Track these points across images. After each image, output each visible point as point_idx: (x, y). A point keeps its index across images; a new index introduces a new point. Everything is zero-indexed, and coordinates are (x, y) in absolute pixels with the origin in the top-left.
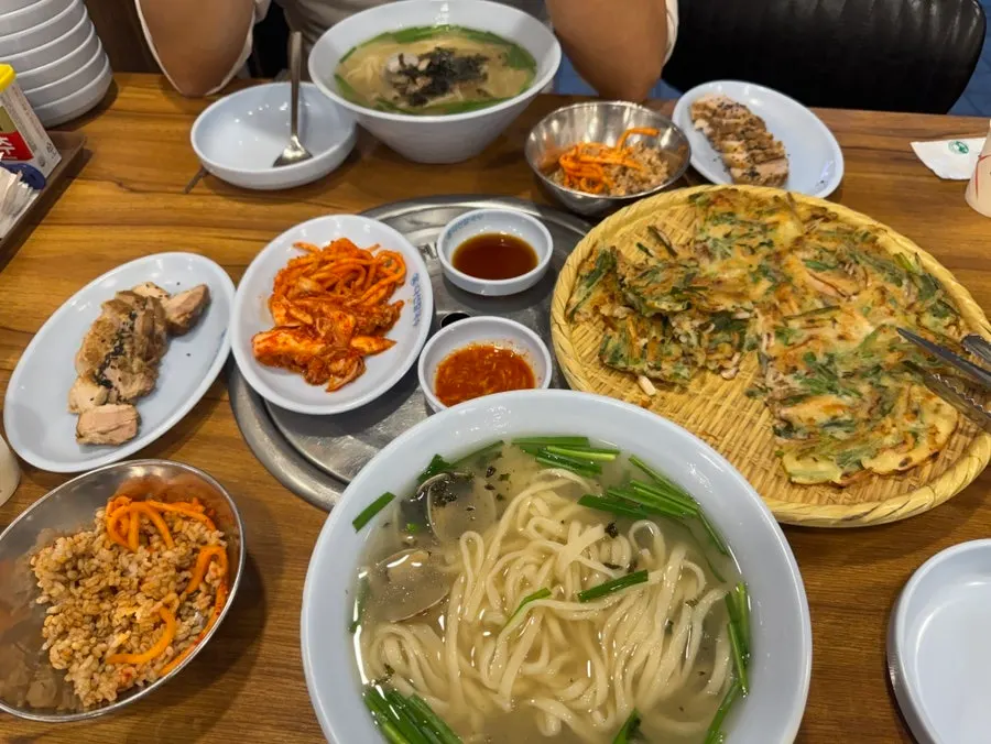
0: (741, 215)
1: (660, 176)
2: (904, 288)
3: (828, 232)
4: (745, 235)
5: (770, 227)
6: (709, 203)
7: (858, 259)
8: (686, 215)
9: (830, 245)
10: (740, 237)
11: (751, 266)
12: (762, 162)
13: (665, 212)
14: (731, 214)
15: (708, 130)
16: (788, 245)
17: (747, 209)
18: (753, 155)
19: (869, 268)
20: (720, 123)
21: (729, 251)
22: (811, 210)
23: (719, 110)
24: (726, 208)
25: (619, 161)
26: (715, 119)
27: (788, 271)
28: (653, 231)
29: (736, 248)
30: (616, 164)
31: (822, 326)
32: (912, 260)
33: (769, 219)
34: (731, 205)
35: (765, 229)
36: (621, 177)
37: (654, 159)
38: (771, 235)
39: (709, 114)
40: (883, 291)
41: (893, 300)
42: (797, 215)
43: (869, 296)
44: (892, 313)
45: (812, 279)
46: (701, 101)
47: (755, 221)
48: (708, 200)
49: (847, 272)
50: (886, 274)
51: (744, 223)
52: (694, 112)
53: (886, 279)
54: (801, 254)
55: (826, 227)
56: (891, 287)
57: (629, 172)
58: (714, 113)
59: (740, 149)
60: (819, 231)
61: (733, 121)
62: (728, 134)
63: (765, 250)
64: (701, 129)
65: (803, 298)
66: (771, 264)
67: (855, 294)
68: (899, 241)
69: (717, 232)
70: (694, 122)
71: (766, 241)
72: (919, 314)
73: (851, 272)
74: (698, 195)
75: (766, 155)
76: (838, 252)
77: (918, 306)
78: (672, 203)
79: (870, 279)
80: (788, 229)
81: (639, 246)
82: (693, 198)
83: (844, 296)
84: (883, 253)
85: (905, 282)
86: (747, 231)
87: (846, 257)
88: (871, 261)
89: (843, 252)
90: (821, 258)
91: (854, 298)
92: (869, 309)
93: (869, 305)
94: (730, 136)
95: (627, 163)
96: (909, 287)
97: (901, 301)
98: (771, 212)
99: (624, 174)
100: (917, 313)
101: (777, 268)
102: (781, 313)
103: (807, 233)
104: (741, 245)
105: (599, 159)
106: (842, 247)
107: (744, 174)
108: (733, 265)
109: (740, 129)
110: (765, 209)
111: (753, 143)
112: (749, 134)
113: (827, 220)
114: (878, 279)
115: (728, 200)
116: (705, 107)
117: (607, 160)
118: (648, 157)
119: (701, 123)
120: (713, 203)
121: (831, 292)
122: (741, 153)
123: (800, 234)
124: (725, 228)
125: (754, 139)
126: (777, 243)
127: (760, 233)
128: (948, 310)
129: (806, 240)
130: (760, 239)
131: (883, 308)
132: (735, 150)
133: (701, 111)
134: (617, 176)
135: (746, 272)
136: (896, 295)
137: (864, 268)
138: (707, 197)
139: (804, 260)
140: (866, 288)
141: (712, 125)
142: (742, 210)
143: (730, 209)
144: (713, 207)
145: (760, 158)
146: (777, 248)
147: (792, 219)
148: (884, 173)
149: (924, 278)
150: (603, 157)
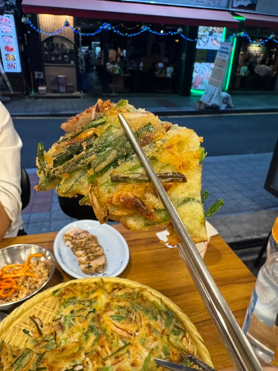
0: (79, 298)
1: (44, 278)
2: (158, 321)
3: (121, 296)
4: (81, 309)
5: (93, 301)
6: (62, 295)
7: (136, 309)
8: (53, 302)
9: (122, 304)
10: (78, 311)
11: (84, 329)
12: (93, 260)
13: (40, 305)
14: (74, 298)
15: (71, 246)
16: (103, 309)
17: (82, 293)
18: (89, 257)
19: (142, 313)
20: (75, 242)
21: (72, 322)
22: (112, 286)
23: (74, 237)
24: (71, 295)
25: (23, 274)
26: (73, 241)
27: (104, 326)
28: (33, 318)
29: (77, 319)
30: (22, 276)
31: (123, 359)
32: (159, 303)
33: (92, 296)
34: (74, 293)
35: (91, 302)
36: (26, 281)
37: (42, 269)
38: (94, 305)
39: (70, 239)
40: (149, 326)
41: (155, 330)
42: (105, 290)
43: (143, 331)
44: (155, 339)
45: (115, 327)
46: (67, 233)
47: (85, 299)
48: (61, 293)
49: (131, 319)
50: (150, 315)
51: (80, 302)
52: (65, 238)
53: (150, 318)
54: (109, 314)
55: (120, 293)
56: (152, 323)
57: (29, 278)
58: (73, 238)
59: (83, 255)
60: (117, 296)
61: (81, 241)
62: (78, 247)
63: (92, 315)
64: (68, 246)
65: (112, 342)
66: (95, 324)
67: (137, 331)
68: (153, 293)
69: (66, 312)
70: (65, 242)
71: (92, 310)
72: (168, 336)
73: (134, 318)
74: (56, 291)
75: (94, 256)
76: (127, 307)
77: (166, 331)
78: (44, 298)
79: (143, 320)
80: (103, 299)
81: (24, 331)
82: (55, 292)
83: (132, 335)
84: (147, 302)
85: (159, 317)
86: (81, 306)
87: (131, 309)
88: (142, 308)
89: (129, 306)
90: (119, 313)
91: (137, 334)
92: (145, 339)
93: (144, 337)
94: (79, 249)
95: (28, 274)
96: (161, 321)
97: (159, 330)
98: (93, 292)
99: (27, 280)
100: (167, 335)
101: (98, 325)
102: (101, 357)
103: (112, 299)
104: (79, 316)
105: (12, 275)
106: (128, 304)
107: (85, 267)
108: (75, 330)
109: (83, 245)
110: (91, 290)
111: (88, 251)
112: (86, 246)
113: (120, 289)
114: (146, 320)
115: (71, 291)
116: (69, 236)
117: (17, 275)
118: (38, 268)
119: (68, 243)
120: (64, 294)
121: (125, 334)
122: (83, 257)
123: (108, 301)
124: (71, 307)
125: (89, 249)
126: (97, 309)
127: (88, 306)
128: (180, 330)
129: (112, 303)
130: (89, 309)
131: (151, 337)
132: (81, 256)
133: (67, 237)
134: (23, 282)
135: (82, 334)
136: (156, 326)
137: (139, 314)
138: (61, 291)
139: (111, 316)
140: (141, 326)
141: (72, 244)
142: (79, 294)
143: (73, 296)
144: (64, 297)
145: (92, 258)
146: (98, 312)
147: (103, 293)
148: (148, 250)
149: (166, 313)
150: (15, 274)
